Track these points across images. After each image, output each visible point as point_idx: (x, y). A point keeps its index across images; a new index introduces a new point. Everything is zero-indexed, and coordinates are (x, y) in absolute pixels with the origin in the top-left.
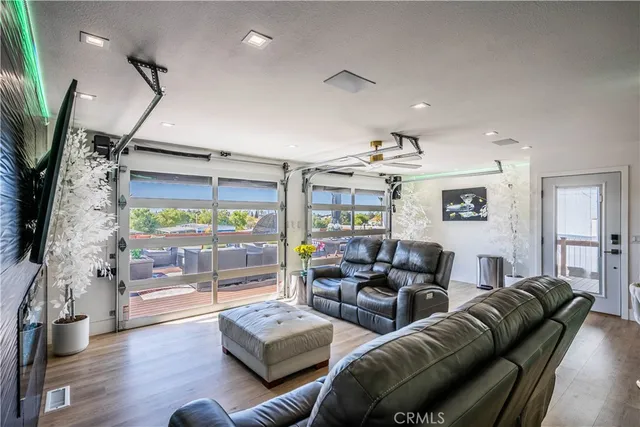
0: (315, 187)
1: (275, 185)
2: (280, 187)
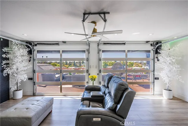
0: (103, 51)
1: (84, 51)
2: (87, 52)
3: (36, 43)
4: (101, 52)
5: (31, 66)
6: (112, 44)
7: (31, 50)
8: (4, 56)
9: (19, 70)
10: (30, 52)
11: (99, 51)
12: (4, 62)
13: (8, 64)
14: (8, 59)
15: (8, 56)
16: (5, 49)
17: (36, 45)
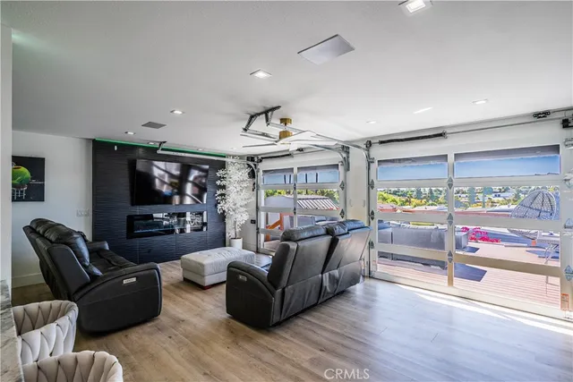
0: (380, 163)
1: (336, 166)
2: (341, 168)
3: (260, 157)
4: (374, 166)
5: (254, 199)
6: (402, 140)
7: (253, 171)
8: (218, 183)
9: (238, 205)
10: (252, 175)
11: (370, 161)
12: (219, 192)
13: (224, 195)
14: (224, 187)
15: (223, 183)
16: (220, 173)
17: (261, 161)
